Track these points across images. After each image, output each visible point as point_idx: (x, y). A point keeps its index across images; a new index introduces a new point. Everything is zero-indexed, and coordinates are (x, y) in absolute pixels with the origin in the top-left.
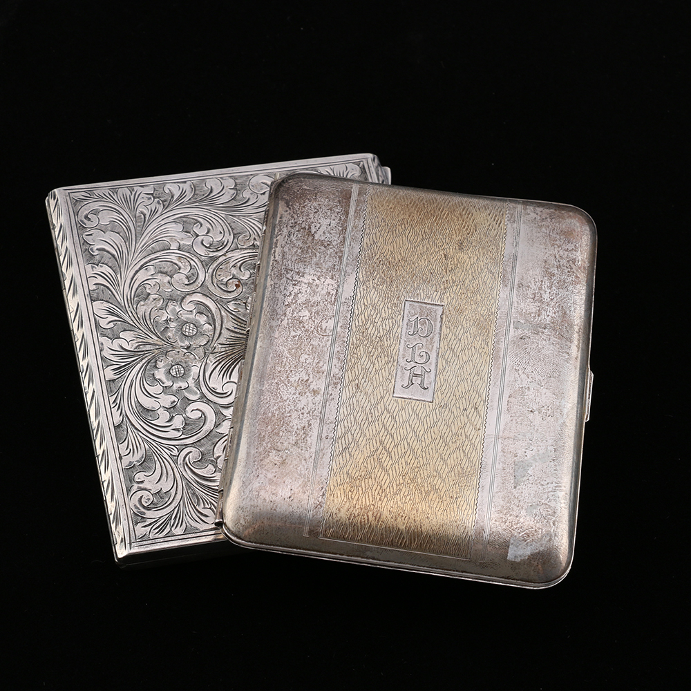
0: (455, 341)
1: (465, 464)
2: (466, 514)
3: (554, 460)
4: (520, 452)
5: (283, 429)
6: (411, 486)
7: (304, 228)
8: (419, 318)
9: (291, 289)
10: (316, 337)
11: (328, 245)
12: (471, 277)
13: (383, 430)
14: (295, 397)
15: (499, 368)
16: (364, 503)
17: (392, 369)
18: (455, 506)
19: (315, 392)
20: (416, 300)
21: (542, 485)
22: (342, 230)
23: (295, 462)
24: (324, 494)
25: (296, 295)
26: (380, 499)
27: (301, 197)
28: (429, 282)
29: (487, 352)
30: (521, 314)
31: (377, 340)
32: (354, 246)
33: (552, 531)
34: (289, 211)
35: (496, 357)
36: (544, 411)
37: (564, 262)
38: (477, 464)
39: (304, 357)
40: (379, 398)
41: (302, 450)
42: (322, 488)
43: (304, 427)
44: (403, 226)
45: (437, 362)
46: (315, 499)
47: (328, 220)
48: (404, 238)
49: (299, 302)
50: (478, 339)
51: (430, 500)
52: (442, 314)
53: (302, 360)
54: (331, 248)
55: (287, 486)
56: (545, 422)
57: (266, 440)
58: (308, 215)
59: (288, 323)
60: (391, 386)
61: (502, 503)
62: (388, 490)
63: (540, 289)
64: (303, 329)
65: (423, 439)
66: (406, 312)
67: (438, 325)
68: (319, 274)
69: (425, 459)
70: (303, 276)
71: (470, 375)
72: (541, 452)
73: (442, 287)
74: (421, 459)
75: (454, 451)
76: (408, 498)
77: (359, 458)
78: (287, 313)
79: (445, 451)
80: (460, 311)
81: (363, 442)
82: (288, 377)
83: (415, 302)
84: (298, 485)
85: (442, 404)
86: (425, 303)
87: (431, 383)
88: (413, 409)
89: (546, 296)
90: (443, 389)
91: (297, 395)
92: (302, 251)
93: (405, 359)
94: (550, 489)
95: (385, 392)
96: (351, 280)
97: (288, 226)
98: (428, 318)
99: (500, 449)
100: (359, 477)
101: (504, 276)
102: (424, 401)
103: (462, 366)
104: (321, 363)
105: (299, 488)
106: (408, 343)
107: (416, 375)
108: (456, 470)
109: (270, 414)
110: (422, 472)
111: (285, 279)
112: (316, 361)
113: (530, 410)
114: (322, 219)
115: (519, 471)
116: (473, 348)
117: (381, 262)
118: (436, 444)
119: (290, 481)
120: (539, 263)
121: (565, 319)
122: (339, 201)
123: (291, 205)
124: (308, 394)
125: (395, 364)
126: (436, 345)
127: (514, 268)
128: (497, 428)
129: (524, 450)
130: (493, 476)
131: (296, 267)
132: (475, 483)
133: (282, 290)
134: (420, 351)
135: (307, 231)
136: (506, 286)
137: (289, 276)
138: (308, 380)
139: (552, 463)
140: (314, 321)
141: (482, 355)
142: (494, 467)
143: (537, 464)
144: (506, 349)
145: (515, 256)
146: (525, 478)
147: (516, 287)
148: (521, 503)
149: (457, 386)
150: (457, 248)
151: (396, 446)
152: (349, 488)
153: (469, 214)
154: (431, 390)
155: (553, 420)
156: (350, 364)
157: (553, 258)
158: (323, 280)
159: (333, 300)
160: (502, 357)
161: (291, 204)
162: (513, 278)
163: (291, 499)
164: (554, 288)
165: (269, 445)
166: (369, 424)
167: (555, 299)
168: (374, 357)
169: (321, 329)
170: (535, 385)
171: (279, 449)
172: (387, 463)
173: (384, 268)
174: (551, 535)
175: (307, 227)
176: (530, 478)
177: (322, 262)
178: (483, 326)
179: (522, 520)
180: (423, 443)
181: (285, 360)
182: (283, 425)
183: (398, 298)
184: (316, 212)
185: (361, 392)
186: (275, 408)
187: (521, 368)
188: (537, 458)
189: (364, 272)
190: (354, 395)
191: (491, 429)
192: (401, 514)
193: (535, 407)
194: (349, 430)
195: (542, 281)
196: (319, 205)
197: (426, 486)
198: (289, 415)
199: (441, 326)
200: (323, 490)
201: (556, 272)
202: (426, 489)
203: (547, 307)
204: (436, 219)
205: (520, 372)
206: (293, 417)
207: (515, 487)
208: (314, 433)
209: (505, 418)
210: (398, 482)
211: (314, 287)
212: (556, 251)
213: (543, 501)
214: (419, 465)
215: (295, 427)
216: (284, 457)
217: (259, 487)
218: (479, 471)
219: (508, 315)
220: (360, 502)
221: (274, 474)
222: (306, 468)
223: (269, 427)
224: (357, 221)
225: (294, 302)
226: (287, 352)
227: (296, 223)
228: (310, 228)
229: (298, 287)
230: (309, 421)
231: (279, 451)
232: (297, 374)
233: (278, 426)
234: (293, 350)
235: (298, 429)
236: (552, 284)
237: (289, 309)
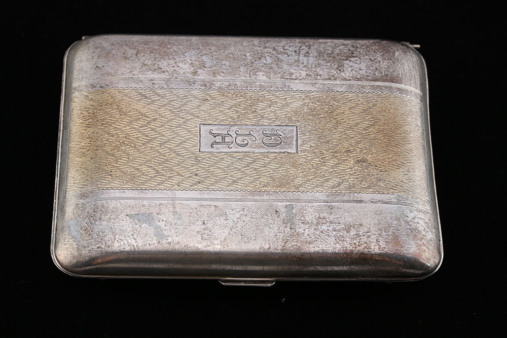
0: (263, 163)
1: (143, 178)
2: (98, 183)
3: (159, 242)
4: (162, 217)
5: (157, 56)
6: (117, 143)
7: (353, 53)
9: (291, 50)
10: (248, 69)
11: (340, 70)
12: (332, 170)
13: (166, 120)
14: (189, 60)
15: (242, 196)
17: (226, 121)
18: (103, 175)
19: (195, 73)
20: (299, 133)
21: (133, 235)
22: (357, 78)
24: (102, 87)
25: (285, 53)
26: (103, 124)
28: (319, 141)
29: (257, 187)
30: (301, 209)
31: (252, 109)
32: (344, 87)
33: (93, 247)
35: (253, 193)
36: (206, 232)
37: (364, 239)
38: (145, 186)
39: (228, 63)
40: (197, 115)
41: (140, 69)
42: (108, 85)
43: (161, 69)
44: (372, 119)
45: (239, 152)
46: (97, 83)
47: (365, 68)
48: (359, 121)
49: (279, 56)
50: (269, 179)
51: (108, 157)
52: (288, 153)
53: (224, 62)
54: (337, 72)
55: (106, 63)
56: (195, 233)
57: (145, 46)
58: (366, 55)
59: (257, 50)
60: (209, 122)
61: (111, 207)
62: (112, 128)
63: (331, 222)
64: (254, 60)
65: (162, 147)
66: (285, 128)
67: (278, 151)
68: (310, 66)
69: (144, 150)
70: (305, 56)
71: (232, 176)
72: (165, 232)
73: (316, 151)
74: (143, 147)
75: (155, 169)
76: (107, 142)
77: (139, 106)
78: (267, 49)
79: (153, 163)
80: (294, 165)
81: (153, 107)
82: (206, 54)
83: (297, 133)
84: (108, 70)
85: (199, 158)
86: (297, 140)
87: (218, 149)
88: (190, 138)
89: (324, 227)
90: (213, 158)
91: (191, 62)
92: (330, 54)
93: (238, 130)
94: (130, 241)
95: (204, 118)
96: (308, 88)
98: (282, 143)
99: (162, 202)
100: (120, 108)
101: (337, 195)
102: (200, 146)
103: (239, 170)
104: (223, 75)
105: (105, 71)
106: (254, 130)
107: (223, 138)
108: (136, 172)
109: (169, 46)
110: (131, 149)
111: (300, 45)
112: (224, 71)
113: (205, 222)
114: (365, 64)
115: (143, 217)
116: (259, 176)
117: (331, 107)
118: (159, 157)
120: (358, 220)
121: (304, 244)
122: (387, 75)
124: (192, 68)
125: (232, 123)
126: (257, 150)
127: (349, 201)
128: (181, 199)
129: (164, 219)
130: (135, 199)
131: (313, 51)
132: (126, 186)
133: (289, 44)
134: (248, 140)
135: (350, 55)
136: (328, 197)
137: (304, 47)
138: (205, 67)
139: (156, 241)
140: (262, 67)
141: (254, 184)
142: (143, 199)
143: (153, 230)
144: (263, 201)
145: (361, 201)
146: (137, 222)
147: (329, 204)
148: (113, 221)
149: (218, 168)
150: (359, 159)
151: (153, 129)
152: (110, 102)
153: (398, 166)
154: (212, 150)
155: (198, 239)
156: (226, 93)
157: (366, 230)
158: (304, 69)
159: (286, 77)
160: (255, 198)
162: (337, 201)
163: (96, 68)
164: (334, 233)
165: (140, 48)
166: (170, 110)
167: (323, 235)
168: (236, 109)
170: (231, 223)
171: (138, 54)
172: (136, 125)
173: (327, 109)
174: (89, 247)
175: (355, 55)
176: (138, 226)
177: (322, 67)
178: (283, 183)
179: (97, 223)
180: (159, 148)
181: (222, 51)
182: (161, 55)
183: (298, 121)
184: (371, 60)
185: (200, 102)
186: (176, 49)
187: (246, 213)
188: (159, 230)
189: (318, 95)
190: (196, 98)
191: (180, 194)
192: (92, 140)
193: (209, 225)
194: (163, 98)
195: (339, 223)
196: (380, 62)
197: (119, 153)
198: (171, 58)
199: (276, 153)
200: (106, 86)
201: (352, 233)
202: (116, 153)
203: (313, 228)
204: (385, 142)
205: (242, 212)
206: (169, 61)
207: (127, 215)
208: (156, 76)
209: (194, 204)
210: (119, 134)
211: (296, 64)
212: (374, 233)
213: (117, 236)
214: (137, 146)
215: (160, 63)
216: (132, 58)
217: (104, 47)
218: (139, 189)
219: (298, 200)
220: (99, 112)
221: (115, 54)
222: (124, 73)
223: (158, 47)
224: (369, 87)
225: (279, 52)
226: (230, 52)
227: (358, 48)
228: (354, 57)
229: (293, 53)
230: (167, 71)
231: (136, 55)
232: (209, 60)
233: (160, 52)
234: (232, 56)
235: (158, 65)
236: (339, 231)
237: (271, 50)
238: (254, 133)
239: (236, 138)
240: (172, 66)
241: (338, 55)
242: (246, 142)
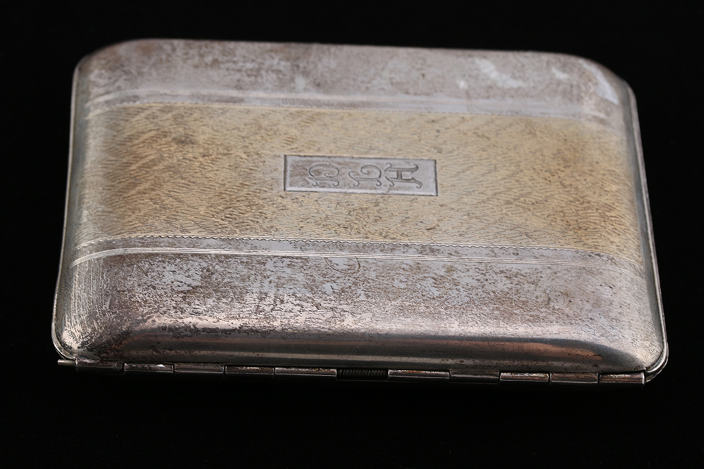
5: (515, 298)
7: (184, 298)
10: (363, 274)
11: (208, 270)
14: (462, 289)
19: (450, 270)
20: (282, 180)
22: (180, 258)
23: (562, 282)
25: (300, 299)
31: (355, 214)
32: (205, 244)
39: (396, 283)
41: (541, 277)
43: (507, 277)
47: (166, 274)
49: (309, 295)
53: (403, 286)
54: (214, 267)
55: (597, 289)
57: (537, 313)
59: (348, 304)
64: (353, 288)
68: (259, 277)
70: (266, 294)
78: (331, 306)
82: (434, 299)
83: (285, 181)
84: (593, 279)
86: (285, 172)
91: (458, 287)
92: (224, 297)
104: (403, 266)
105: (597, 278)
107: (400, 176)
109: (496, 312)
111: (273, 313)
112: (402, 272)
114: (164, 280)
119: (590, 286)
122: (129, 266)
124: (455, 277)
131: (253, 302)
133: (292, 314)
134: (360, 177)
135: (189, 295)
137: (268, 309)
138: (433, 278)
140: (338, 278)
156: (398, 238)
158: (269, 273)
159: (299, 261)
165: (544, 310)
169: (349, 269)
171: (547, 300)
175: (181, 295)
177: (238, 276)
181: (407, 304)
182: (509, 298)
185: (439, 225)
196: (139, 285)
198: (492, 294)
206: (494, 289)
208: (514, 267)
211: (282, 281)
215: (509, 286)
216: (557, 294)
221: (585, 303)
222: (567, 272)
223: (515, 312)
225: (310, 300)
226: (393, 302)
228: (182, 292)
229: (286, 298)
230: (496, 274)
231: (549, 299)
232: (427, 289)
233: (512, 303)
234: (390, 296)
235: (512, 283)
237: (323, 305)
240: (489, 281)
241: (209, 295)
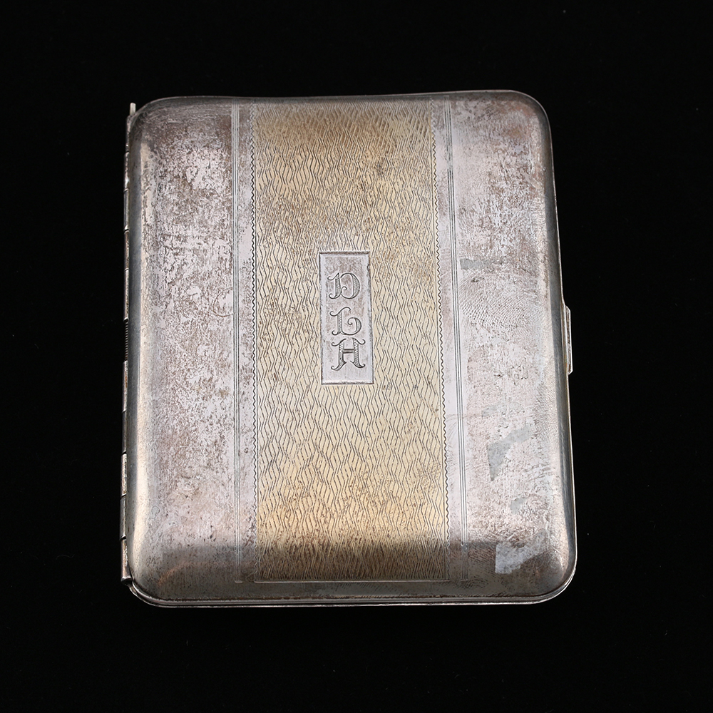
0: (390, 298)
1: (426, 459)
2: (435, 523)
3: (536, 435)
4: (492, 432)
5: (190, 448)
6: (362, 499)
7: (178, 177)
8: (341, 275)
9: (173, 260)
10: (213, 320)
11: (211, 194)
12: (398, 209)
13: (316, 430)
14: (198, 403)
15: (450, 326)
16: (305, 530)
17: (316, 348)
18: (421, 516)
19: (223, 393)
20: (333, 250)
21: (526, 471)
22: (226, 171)
23: (211, 490)
24: (253, 526)
25: (180, 268)
26: (325, 522)
27: (167, 135)
28: (346, 224)
29: (433, 306)
30: (468, 249)
31: (291, 312)
32: (244, 190)
33: (546, 528)
34: (155, 157)
35: (444, 311)
36: (515, 373)
37: (513, 171)
38: (440, 456)
39: (202, 348)
40: (305, 388)
41: (217, 472)
42: (250, 518)
43: (216, 442)
44: (303, 154)
45: (371, 329)
46: (243, 534)
47: (207, 161)
48: (306, 171)
49: (185, 276)
50: (418, 290)
51: (387, 512)
52: (369, 265)
53: (200, 353)
54: (216, 198)
55: (205, 522)
56: (518, 388)
57: (171, 466)
58: (180, 159)
59: (175, 307)
60: (317, 370)
61: (478, 502)
62: (333, 508)
63: (488, 211)
64: (195, 311)
65: (368, 434)
66: (323, 268)
67: (366, 279)
68: (205, 235)
69: (374, 460)
70: (185, 241)
71: (415, 339)
72: (518, 428)
73: (364, 228)
74: (369, 461)
75: (409, 444)
76: (360, 514)
77: (291, 471)
78: (173, 294)
79: (398, 446)
80: (391, 257)
81: (292, 450)
82: (185, 379)
83: (332, 253)
84: (219, 519)
85: (386, 384)
86: (346, 253)
87: (367, 359)
88: (349, 397)
89: (497, 220)
90: (384, 364)
91: (201, 399)
92: (179, 208)
93: (331, 331)
94: (537, 475)
95: (311, 379)
96: (247, 237)
97: (157, 177)
98: (352, 272)
99: (466, 432)
100: (294, 497)
101: (440, 202)
102: (362, 383)
103: (403, 330)
104: (225, 353)
105: (222, 523)
106: (331, 310)
107: (347, 351)
108: (415, 469)
109: (170, 432)
110: (372, 478)
111: (163, 249)
112: (218, 352)
113: (497, 374)
114: (198, 160)
115: (494, 457)
116: (414, 303)
117: (282, 207)
118: (386, 438)
119: (208, 515)
120: (482, 177)
121: (524, 247)
122: (217, 133)
123: (157, 148)
124: (214, 397)
125: (319, 340)
126: (367, 306)
127: (451, 188)
128: (460, 407)
129: (497, 429)
130: (462, 469)
131: (175, 231)
132: (441, 482)
133: (162, 263)
134: (348, 318)
135: (181, 180)
136: (445, 214)
137: (167, 243)
138: (211, 379)
139: (535, 439)
140: (208, 299)
141: (427, 310)
142: (462, 458)
143: (516, 444)
144: (456, 298)
145: (450, 174)
146: (503, 465)
147: (457, 213)
148: (503, 499)
149: (402, 357)
150: (375, 173)
151: (335, 448)
152: (283, 513)
153: (384, 126)
154: (368, 367)
155: (527, 383)
156: (261, 349)
157: (497, 168)
158: (211, 242)
159: (228, 266)
160: (452, 309)
161: (155, 146)
162: (452, 203)
163: (213, 538)
164: (505, 208)
165: (175, 473)
166: (297, 425)
167: (509, 222)
168: (291, 334)
169: (219, 308)
170: (498, 340)
171: (188, 475)
172: (327, 473)
173: (287, 214)
174: (546, 533)
175: (181, 174)
176: (510, 464)
177: (206, 218)
178: (424, 272)
179: (506, 521)
180: (369, 440)
181: (178, 356)
182: (189, 443)
183: (310, 251)
184: (189, 153)
185: (281, 384)
186: (175, 422)
187: (478, 320)
188: (515, 436)
189: (262, 224)
190: (272, 390)
191: (451, 408)
192: (354, 537)
193: (503, 369)
194: (273, 436)
195: (489, 201)
196: (192, 142)
197: (380, 494)
198: (194, 428)
199: (370, 281)
200: (252, 520)
201: (504, 186)
202: (381, 499)
203: (499, 234)
204: (343, 139)
205: (478, 326)
206: (200, 430)
207: (492, 479)
208: (230, 448)
209: (467, 390)
210: (344, 496)
211: (202, 254)
212: (501, 159)
213: (529, 492)
214: (367, 470)
215: (205, 443)
216: (197, 485)
217: (171, 529)
218: (445, 465)
219: (453, 253)
220: (300, 529)
221: (186, 510)
222: (225, 495)
223: (172, 448)
224: (243, 156)
225: (178, 277)
226: (179, 345)
227: (166, 171)
228: (185, 175)
229: (181, 257)
230: (220, 433)
231: (189, 478)
232: (197, 373)
233: (183, 445)
234: (187, 342)
235: (208, 446)
236: (502, 202)
237: (173, 288)
238: (336, 310)
239: (346, 334)
240: (209, 427)
241: (180, 195)
242: (353, 321)
